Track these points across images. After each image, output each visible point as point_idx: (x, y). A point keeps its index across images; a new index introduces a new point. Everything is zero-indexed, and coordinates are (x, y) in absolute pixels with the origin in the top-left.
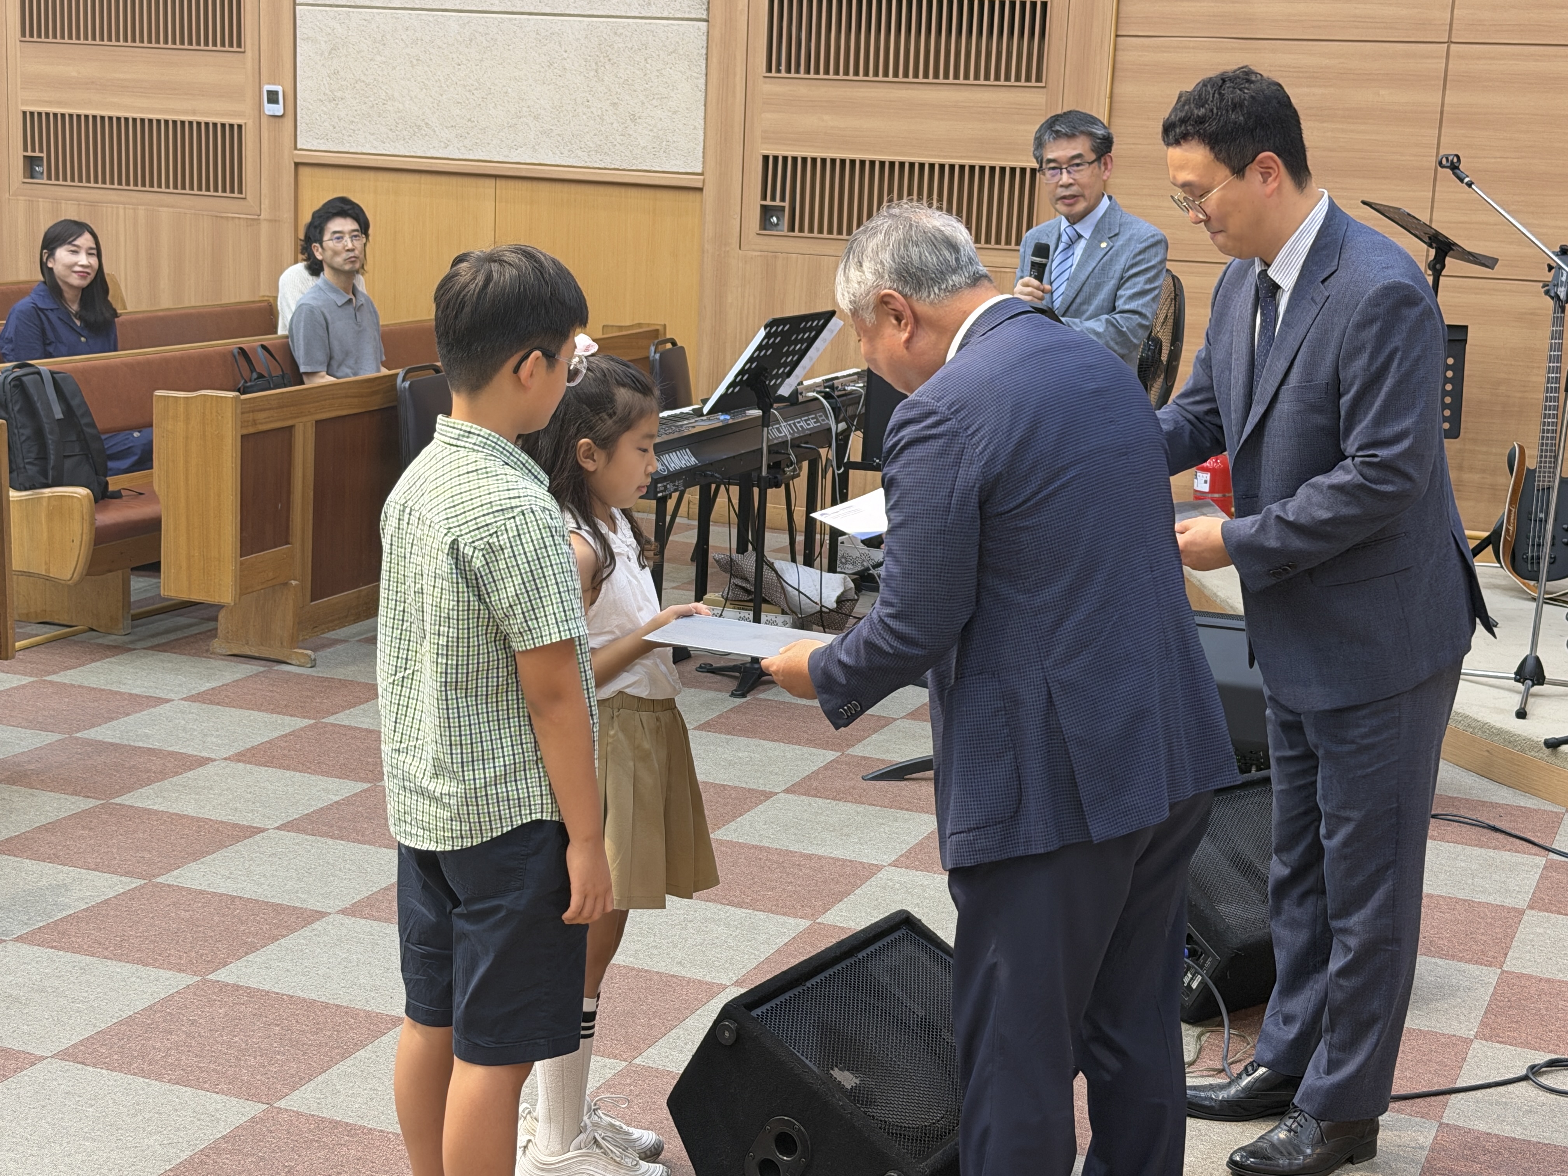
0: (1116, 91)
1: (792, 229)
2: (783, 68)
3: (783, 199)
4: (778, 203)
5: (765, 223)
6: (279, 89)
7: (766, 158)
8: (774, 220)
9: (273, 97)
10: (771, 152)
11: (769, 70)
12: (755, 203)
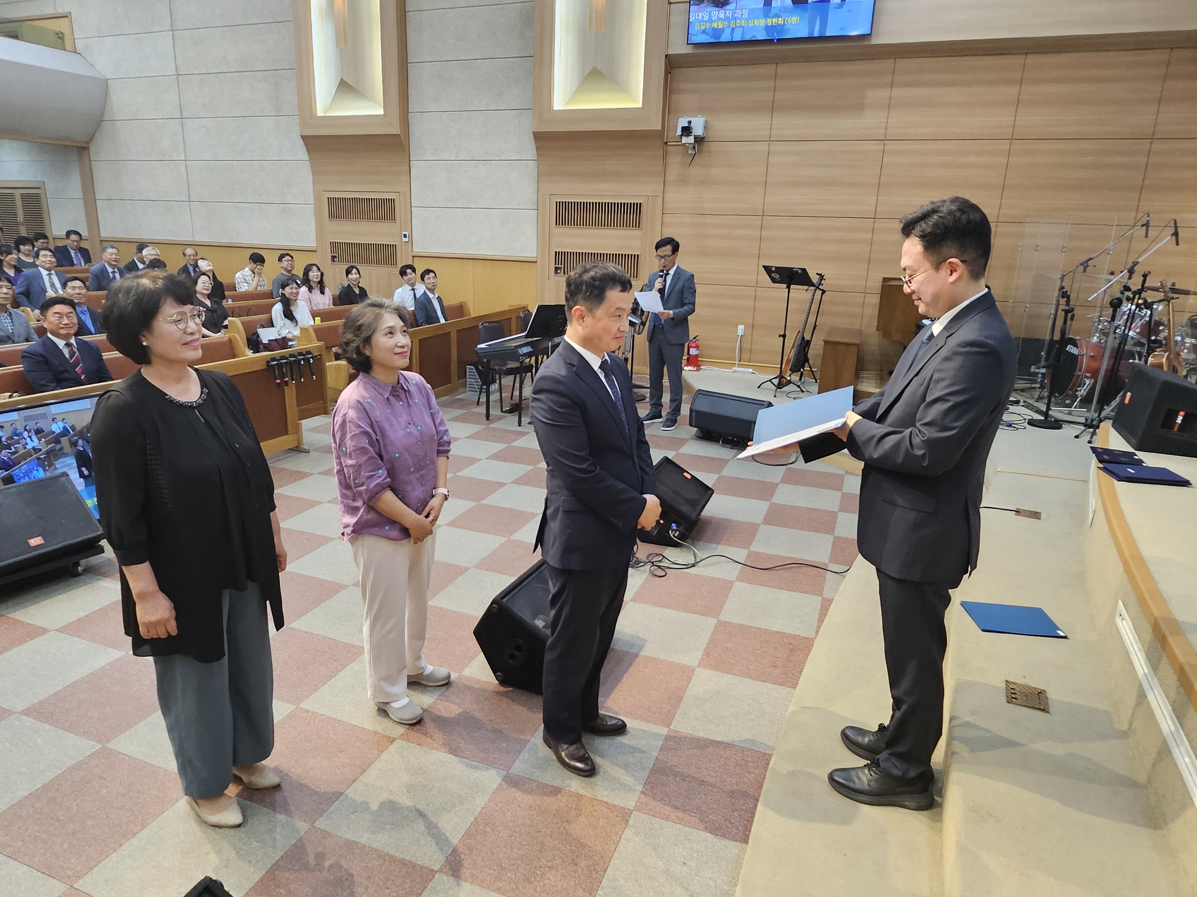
0: (663, 230)
1: (564, 273)
2: (561, 224)
4: (560, 266)
5: (556, 272)
6: (407, 233)
7: (556, 252)
8: (559, 271)
9: (405, 236)
10: (557, 250)
11: (556, 225)
12: (553, 266)
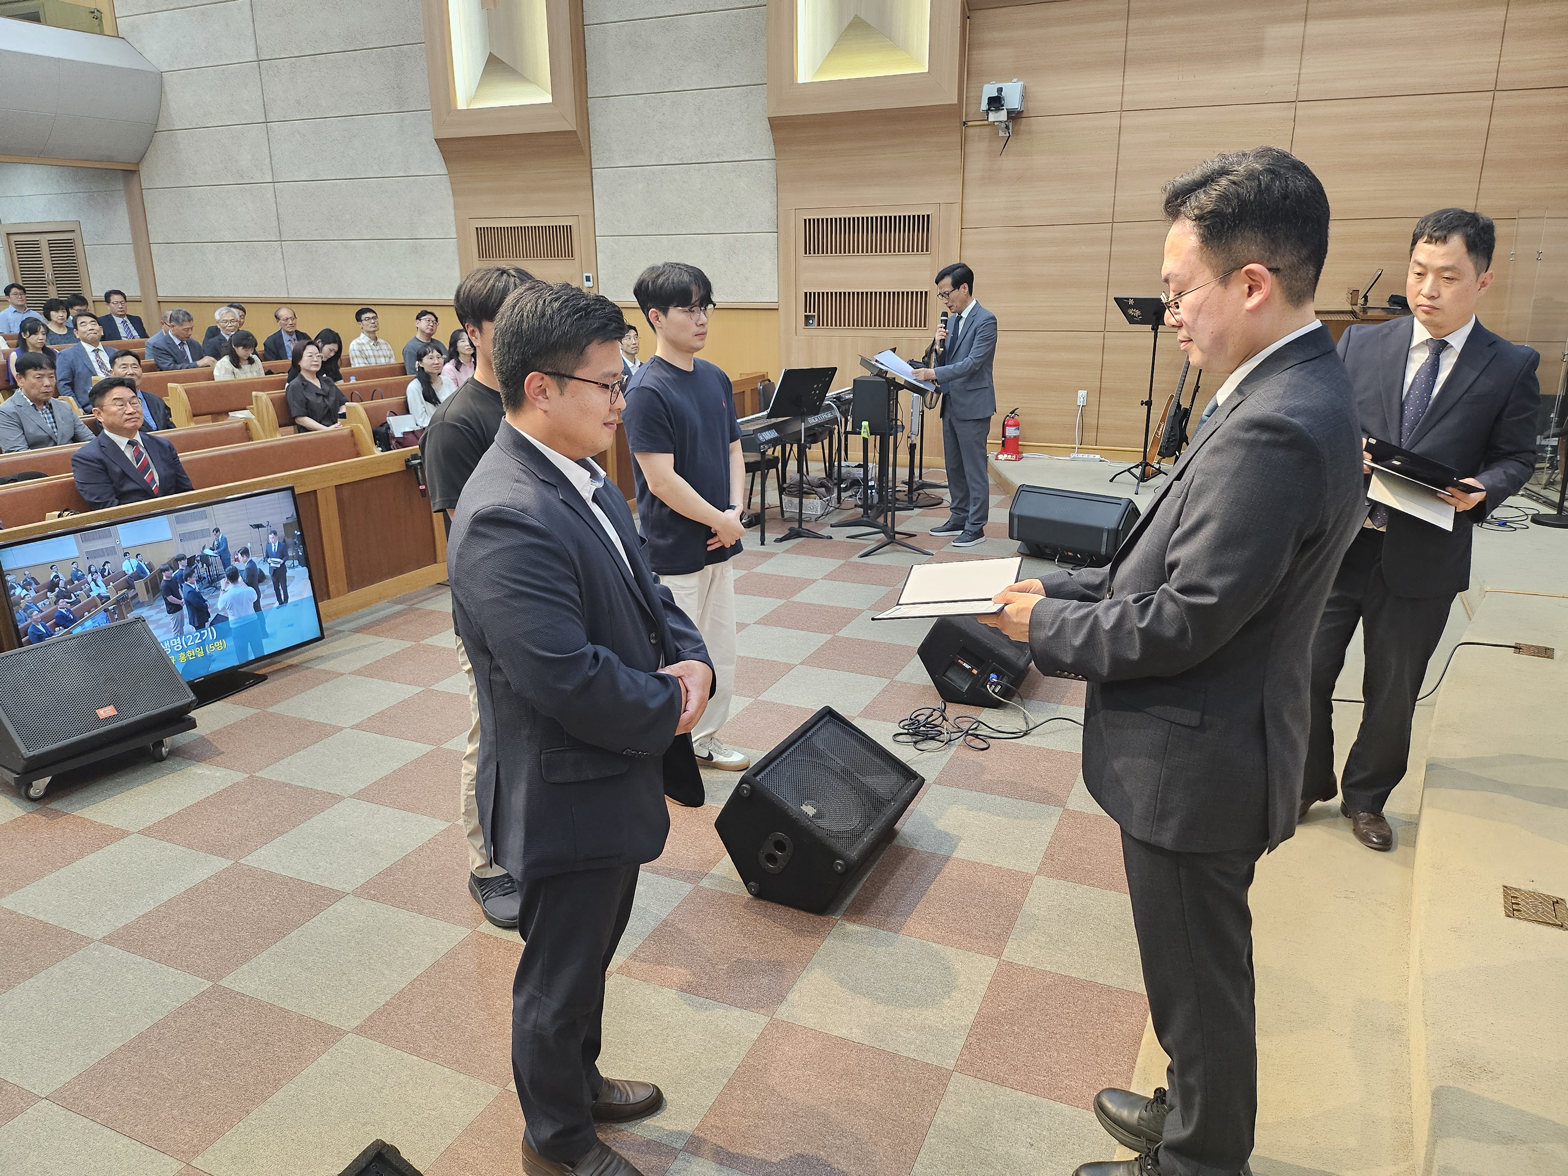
1: (821, 325)
2: (812, 252)
3: (814, 312)
4: (812, 313)
5: (807, 323)
7: (806, 293)
8: (811, 321)
10: (808, 291)
11: (806, 253)
12: (802, 314)
